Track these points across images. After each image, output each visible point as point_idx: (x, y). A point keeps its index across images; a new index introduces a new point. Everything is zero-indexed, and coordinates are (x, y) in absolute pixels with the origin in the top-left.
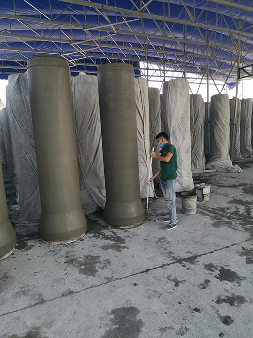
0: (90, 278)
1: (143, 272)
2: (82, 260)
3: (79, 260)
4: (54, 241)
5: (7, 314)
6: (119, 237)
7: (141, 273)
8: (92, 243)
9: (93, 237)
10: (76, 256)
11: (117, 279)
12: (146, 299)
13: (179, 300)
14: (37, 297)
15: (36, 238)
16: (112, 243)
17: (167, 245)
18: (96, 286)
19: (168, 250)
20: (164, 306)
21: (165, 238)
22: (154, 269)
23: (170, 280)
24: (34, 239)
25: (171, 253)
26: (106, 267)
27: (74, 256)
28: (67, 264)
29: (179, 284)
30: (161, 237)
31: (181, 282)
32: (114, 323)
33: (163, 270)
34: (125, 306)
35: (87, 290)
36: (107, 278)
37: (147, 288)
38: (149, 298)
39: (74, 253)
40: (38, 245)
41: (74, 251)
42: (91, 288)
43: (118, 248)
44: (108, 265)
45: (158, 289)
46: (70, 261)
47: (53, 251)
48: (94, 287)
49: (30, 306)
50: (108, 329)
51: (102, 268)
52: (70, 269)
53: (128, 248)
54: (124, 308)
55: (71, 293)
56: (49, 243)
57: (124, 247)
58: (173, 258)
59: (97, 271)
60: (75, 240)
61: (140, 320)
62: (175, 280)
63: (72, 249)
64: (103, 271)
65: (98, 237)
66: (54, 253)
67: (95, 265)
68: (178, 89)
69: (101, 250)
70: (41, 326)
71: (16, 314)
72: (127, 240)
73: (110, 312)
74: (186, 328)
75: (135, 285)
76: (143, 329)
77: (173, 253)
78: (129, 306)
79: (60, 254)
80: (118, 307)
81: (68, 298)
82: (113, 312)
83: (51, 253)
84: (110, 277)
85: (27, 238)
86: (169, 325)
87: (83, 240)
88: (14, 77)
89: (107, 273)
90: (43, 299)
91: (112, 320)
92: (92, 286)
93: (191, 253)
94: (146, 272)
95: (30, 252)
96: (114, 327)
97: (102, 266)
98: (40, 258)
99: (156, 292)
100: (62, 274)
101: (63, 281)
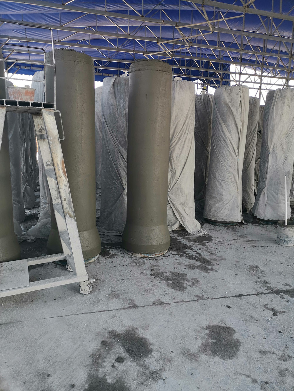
0: (179, 293)
1: (236, 296)
2: (168, 274)
3: (165, 274)
4: (138, 253)
5: (104, 311)
6: (204, 259)
7: (234, 297)
8: (176, 261)
9: (177, 254)
10: (162, 271)
11: (208, 298)
12: (241, 322)
13: (279, 329)
14: (129, 302)
15: (118, 248)
16: (198, 263)
17: (261, 275)
18: (186, 302)
19: (263, 279)
20: (263, 332)
21: (257, 267)
22: (248, 295)
23: (267, 308)
24: (116, 248)
25: (265, 283)
26: (194, 285)
27: (159, 270)
28: (153, 277)
29: (278, 314)
30: (252, 264)
31: (280, 312)
32: (210, 337)
33: (258, 298)
34: (220, 324)
35: (178, 304)
36: (197, 296)
37: (242, 312)
38: (245, 321)
39: (160, 268)
40: (120, 254)
41: (158, 266)
42: (181, 302)
43: (206, 270)
44: (196, 284)
45: (254, 315)
46: (157, 275)
47: (137, 263)
48: (184, 301)
49: (124, 309)
50: (204, 341)
51: (191, 286)
52: (157, 281)
53: (216, 271)
54: (219, 327)
55: (162, 303)
56: (132, 254)
57: (212, 270)
58: (269, 288)
59: (186, 288)
60: (158, 256)
61: (237, 339)
62: (272, 310)
63: (157, 264)
64: (192, 289)
65: (181, 256)
66: (138, 265)
67: (182, 282)
68: (286, 101)
69: (187, 269)
70: (137, 327)
71: (112, 313)
72: (214, 262)
73: (205, 327)
74: (288, 356)
75: (228, 307)
76: (241, 348)
77: (268, 283)
78: (224, 325)
79: (145, 266)
80: (212, 324)
81: (160, 307)
82: (208, 328)
83: (135, 264)
84: (200, 295)
85: (109, 247)
86: (269, 350)
87: (166, 256)
88: (110, 80)
89: (196, 290)
90: (135, 305)
91: (207, 334)
92: (183, 301)
93: (290, 286)
94: (240, 297)
95: (114, 260)
96: (211, 341)
97: (190, 283)
98: (125, 267)
99: (252, 317)
100: (150, 285)
101: (152, 292)
